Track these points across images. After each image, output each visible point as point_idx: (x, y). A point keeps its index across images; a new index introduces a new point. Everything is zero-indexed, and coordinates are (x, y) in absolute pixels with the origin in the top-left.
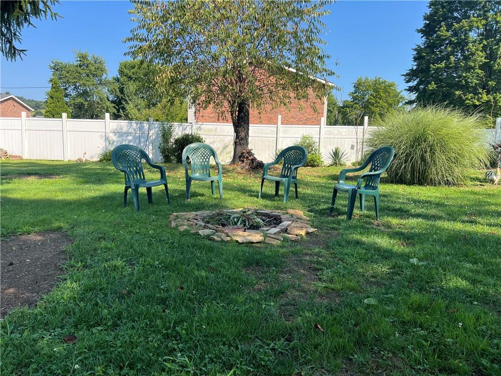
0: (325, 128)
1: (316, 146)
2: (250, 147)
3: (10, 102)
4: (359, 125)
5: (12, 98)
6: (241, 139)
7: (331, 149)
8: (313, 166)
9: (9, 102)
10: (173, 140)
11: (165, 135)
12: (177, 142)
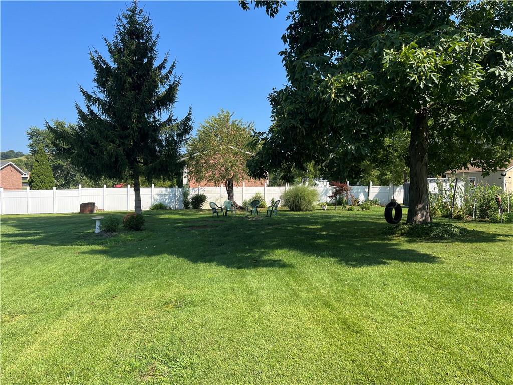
0: (267, 189)
1: (263, 197)
2: (234, 200)
3: (9, 168)
4: (282, 186)
5: (10, 165)
6: (231, 196)
7: (270, 198)
8: (262, 207)
9: (7, 168)
10: (190, 197)
11: (185, 194)
12: (193, 198)
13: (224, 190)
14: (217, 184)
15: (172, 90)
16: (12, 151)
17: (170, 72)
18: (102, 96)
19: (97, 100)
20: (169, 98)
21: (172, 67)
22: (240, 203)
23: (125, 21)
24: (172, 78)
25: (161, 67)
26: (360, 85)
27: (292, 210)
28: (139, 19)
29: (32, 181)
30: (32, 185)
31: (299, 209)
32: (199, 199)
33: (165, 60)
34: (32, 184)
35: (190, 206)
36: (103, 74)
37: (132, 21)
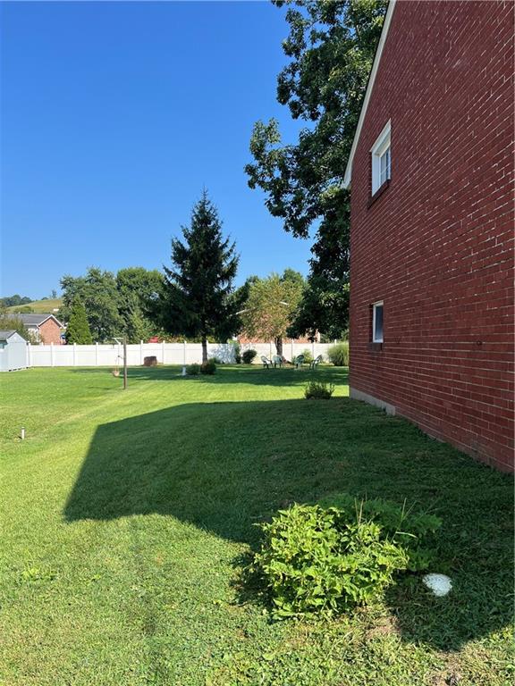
0: (316, 345)
1: (311, 353)
2: (283, 355)
5: (51, 318)
8: (308, 362)
10: (241, 354)
11: (237, 350)
12: (245, 354)
13: (273, 346)
14: (266, 341)
15: (233, 265)
16: (17, 296)
17: (231, 251)
18: (178, 271)
19: (175, 275)
20: (231, 273)
21: (233, 246)
22: (288, 358)
23: (197, 211)
24: (232, 255)
25: (225, 246)
26: (336, 298)
27: (336, 365)
28: (207, 208)
29: (69, 335)
30: (68, 339)
31: (341, 365)
32: (250, 355)
33: (227, 241)
34: (70, 338)
35: (242, 361)
36: (180, 255)
37: (202, 211)
